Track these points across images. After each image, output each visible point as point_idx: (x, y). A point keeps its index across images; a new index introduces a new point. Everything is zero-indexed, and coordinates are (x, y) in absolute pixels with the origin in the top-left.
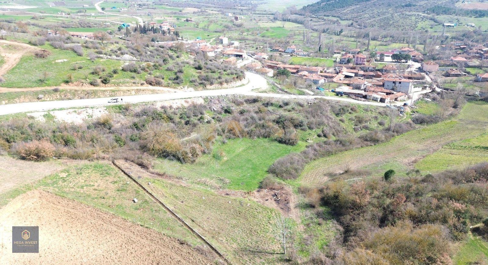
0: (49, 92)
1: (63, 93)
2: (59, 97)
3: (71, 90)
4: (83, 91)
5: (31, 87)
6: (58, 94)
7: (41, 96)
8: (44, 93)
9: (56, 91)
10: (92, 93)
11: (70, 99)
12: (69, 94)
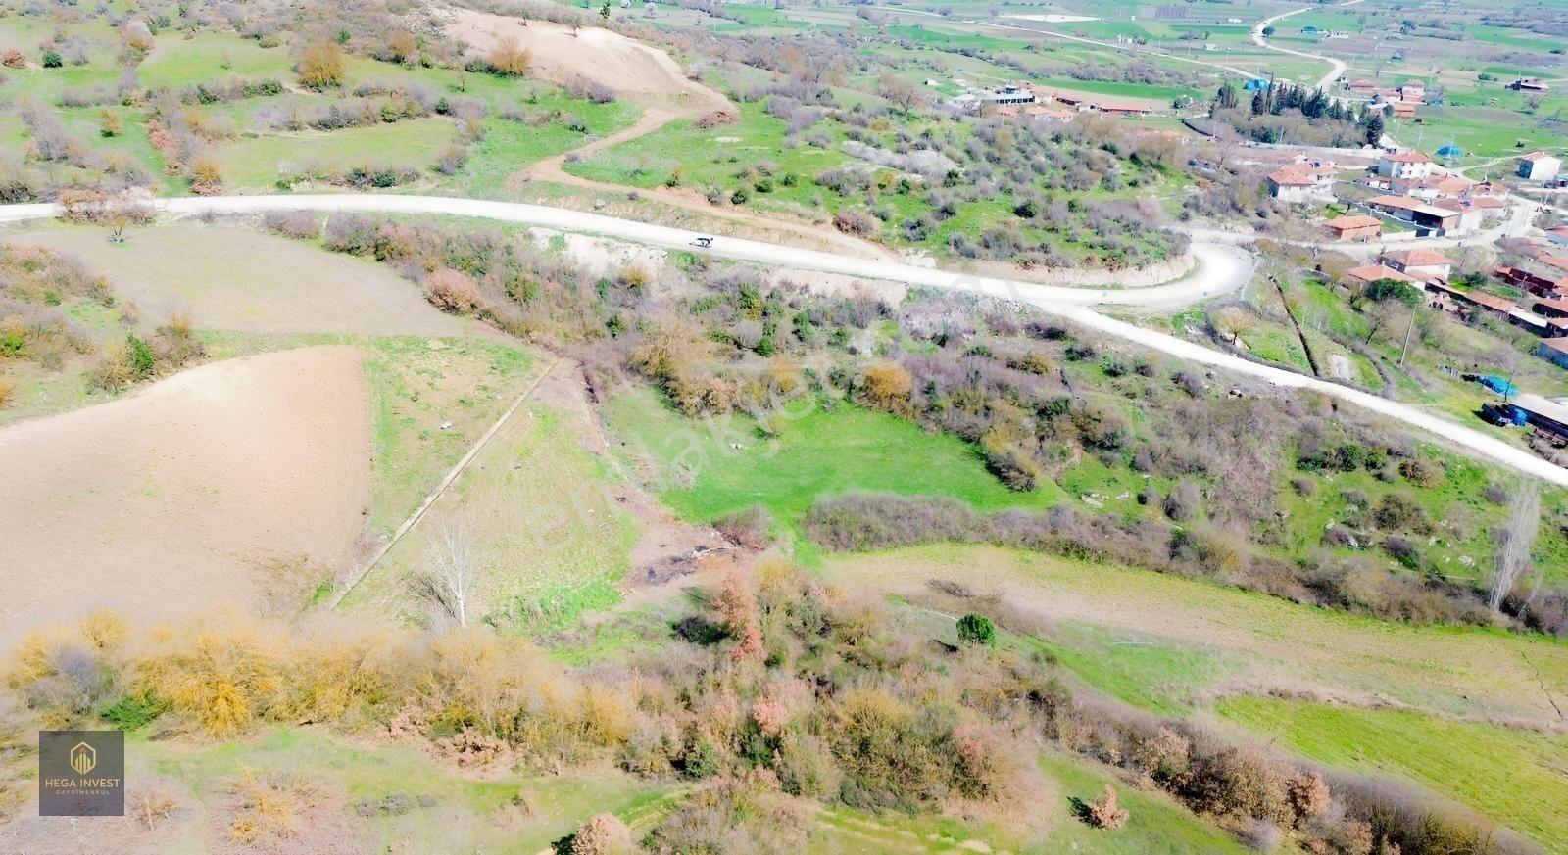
0: (618, 198)
1: (641, 205)
2: (631, 210)
3: (658, 202)
4: (679, 208)
5: (607, 182)
6: (631, 207)
7: (599, 203)
8: (609, 197)
9: (632, 197)
10: (690, 218)
11: (645, 222)
12: (649, 210)
